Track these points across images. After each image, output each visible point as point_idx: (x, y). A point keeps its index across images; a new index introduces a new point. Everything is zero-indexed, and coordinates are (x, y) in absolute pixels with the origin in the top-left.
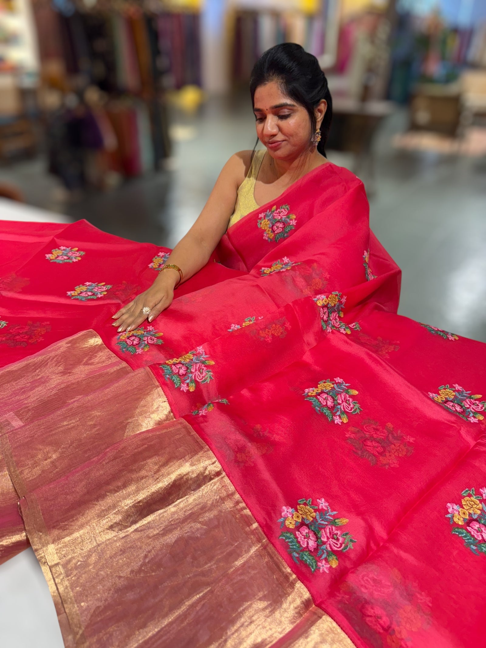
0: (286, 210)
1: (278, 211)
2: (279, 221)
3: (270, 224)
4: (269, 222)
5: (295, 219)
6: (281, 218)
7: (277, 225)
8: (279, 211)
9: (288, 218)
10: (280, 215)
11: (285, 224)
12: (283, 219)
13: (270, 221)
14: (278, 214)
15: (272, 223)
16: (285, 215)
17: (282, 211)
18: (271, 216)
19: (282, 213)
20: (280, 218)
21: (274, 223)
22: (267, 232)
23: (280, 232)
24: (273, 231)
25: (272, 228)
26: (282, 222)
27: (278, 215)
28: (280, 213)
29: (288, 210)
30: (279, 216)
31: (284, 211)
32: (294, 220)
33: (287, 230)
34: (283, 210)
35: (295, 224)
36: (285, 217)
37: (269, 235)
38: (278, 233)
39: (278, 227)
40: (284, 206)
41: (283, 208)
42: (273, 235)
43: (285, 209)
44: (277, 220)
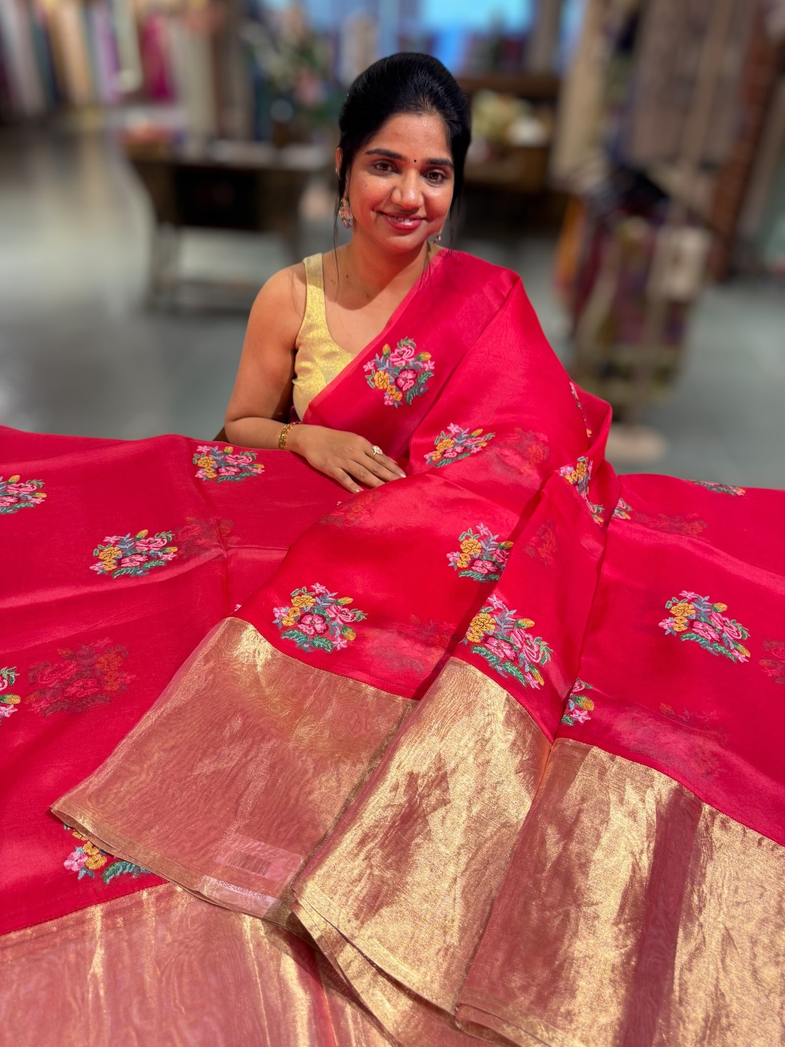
0: (410, 347)
1: (396, 353)
2: (404, 370)
3: (391, 378)
4: (387, 375)
5: (432, 360)
6: (407, 363)
7: (403, 376)
8: (398, 353)
9: (419, 360)
10: (403, 357)
11: (416, 372)
12: (411, 364)
13: (389, 373)
14: (398, 357)
15: (393, 375)
16: (412, 357)
17: (404, 352)
18: (387, 364)
19: (405, 354)
20: (404, 363)
21: (397, 374)
22: (388, 392)
23: (411, 387)
24: (400, 388)
25: (396, 383)
26: (411, 370)
27: (399, 359)
28: (402, 355)
29: (414, 347)
30: (402, 359)
31: (407, 351)
32: (429, 361)
33: (423, 381)
34: (404, 349)
35: (433, 368)
36: (413, 359)
37: (394, 397)
38: (408, 390)
39: (406, 380)
40: (403, 342)
41: (404, 346)
42: (401, 395)
43: (407, 345)
44: (401, 368)
